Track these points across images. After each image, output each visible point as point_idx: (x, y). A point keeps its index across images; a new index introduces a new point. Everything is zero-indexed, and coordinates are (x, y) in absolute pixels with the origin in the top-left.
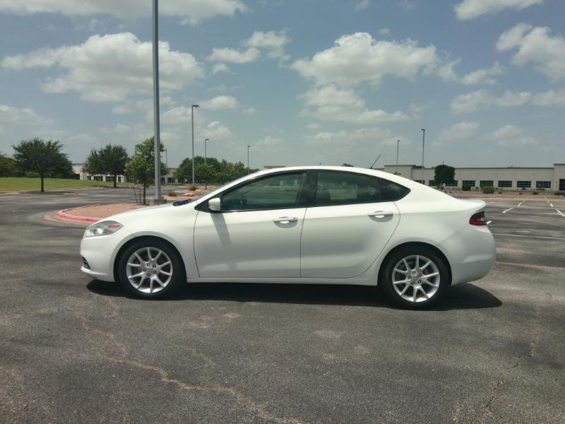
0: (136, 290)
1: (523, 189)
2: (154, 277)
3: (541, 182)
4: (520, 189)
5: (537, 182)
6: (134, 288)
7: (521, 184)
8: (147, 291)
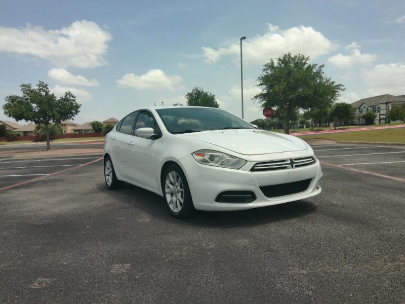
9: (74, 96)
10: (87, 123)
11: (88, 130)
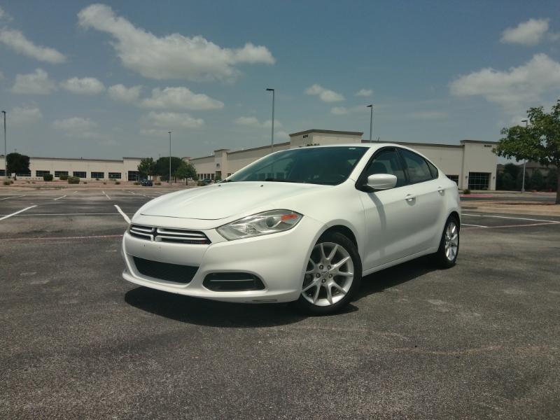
0: (313, 305)
1: (98, 180)
2: (331, 283)
3: (112, 173)
4: (94, 179)
5: (110, 173)
6: (311, 303)
7: (95, 175)
8: (325, 302)
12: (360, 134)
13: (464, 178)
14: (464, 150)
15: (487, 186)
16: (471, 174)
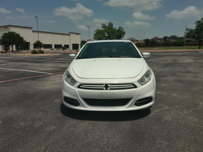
9: (123, 28)
10: (143, 40)
11: (143, 43)
12: (32, 28)
13: (71, 46)
14: (70, 36)
15: (78, 48)
16: (73, 44)
